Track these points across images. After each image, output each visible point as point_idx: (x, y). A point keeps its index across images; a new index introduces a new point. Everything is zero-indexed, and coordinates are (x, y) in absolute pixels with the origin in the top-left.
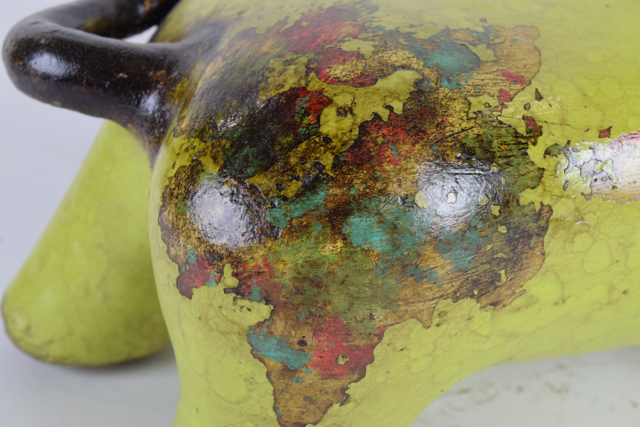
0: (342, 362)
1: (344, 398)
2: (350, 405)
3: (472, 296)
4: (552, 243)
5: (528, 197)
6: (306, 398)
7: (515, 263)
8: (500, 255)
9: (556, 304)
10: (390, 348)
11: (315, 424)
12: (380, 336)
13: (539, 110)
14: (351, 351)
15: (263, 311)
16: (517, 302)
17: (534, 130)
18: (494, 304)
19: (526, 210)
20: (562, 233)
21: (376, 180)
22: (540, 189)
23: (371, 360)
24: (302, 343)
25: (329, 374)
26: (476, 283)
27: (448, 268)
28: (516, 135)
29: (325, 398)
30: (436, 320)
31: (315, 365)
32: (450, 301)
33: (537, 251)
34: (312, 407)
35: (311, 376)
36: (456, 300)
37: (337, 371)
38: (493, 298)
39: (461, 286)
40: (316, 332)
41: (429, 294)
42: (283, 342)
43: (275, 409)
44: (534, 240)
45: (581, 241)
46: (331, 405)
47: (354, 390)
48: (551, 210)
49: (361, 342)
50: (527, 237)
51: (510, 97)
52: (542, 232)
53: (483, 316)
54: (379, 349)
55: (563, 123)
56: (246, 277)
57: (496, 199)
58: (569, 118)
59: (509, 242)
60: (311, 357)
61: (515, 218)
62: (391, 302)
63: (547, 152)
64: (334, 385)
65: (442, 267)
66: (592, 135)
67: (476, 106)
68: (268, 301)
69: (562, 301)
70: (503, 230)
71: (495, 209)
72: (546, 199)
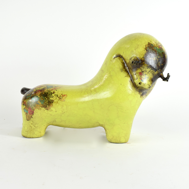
0: (31, 113)
1: (32, 118)
4: (53, 104)
5: (51, 98)
7: (49, 105)
8: (47, 104)
12: (34, 110)
13: (55, 92)
14: (32, 111)
15: (25, 106)
16: (50, 110)
17: (54, 93)
18: (47, 109)
19: (51, 100)
20: (55, 103)
26: (44, 106)
34: (29, 118)
35: (28, 114)
38: (47, 108)
39: (42, 106)
40: (29, 109)
41: (39, 106)
42: (26, 110)
43: (26, 118)
45: (57, 105)
47: (33, 116)
48: (54, 101)
50: (50, 102)
51: (53, 90)
52: (53, 102)
53: (46, 111)
54: (34, 112)
55: (58, 93)
56: (24, 103)
57: (47, 98)
58: (58, 92)
59: (48, 102)
60: (28, 112)
61: (49, 100)
62: (35, 106)
63: (55, 95)
64: (30, 115)
65: (40, 103)
66: (60, 95)
67: (49, 90)
68: (25, 105)
69: (56, 111)
70: (47, 101)
71: (47, 99)
72: (53, 99)
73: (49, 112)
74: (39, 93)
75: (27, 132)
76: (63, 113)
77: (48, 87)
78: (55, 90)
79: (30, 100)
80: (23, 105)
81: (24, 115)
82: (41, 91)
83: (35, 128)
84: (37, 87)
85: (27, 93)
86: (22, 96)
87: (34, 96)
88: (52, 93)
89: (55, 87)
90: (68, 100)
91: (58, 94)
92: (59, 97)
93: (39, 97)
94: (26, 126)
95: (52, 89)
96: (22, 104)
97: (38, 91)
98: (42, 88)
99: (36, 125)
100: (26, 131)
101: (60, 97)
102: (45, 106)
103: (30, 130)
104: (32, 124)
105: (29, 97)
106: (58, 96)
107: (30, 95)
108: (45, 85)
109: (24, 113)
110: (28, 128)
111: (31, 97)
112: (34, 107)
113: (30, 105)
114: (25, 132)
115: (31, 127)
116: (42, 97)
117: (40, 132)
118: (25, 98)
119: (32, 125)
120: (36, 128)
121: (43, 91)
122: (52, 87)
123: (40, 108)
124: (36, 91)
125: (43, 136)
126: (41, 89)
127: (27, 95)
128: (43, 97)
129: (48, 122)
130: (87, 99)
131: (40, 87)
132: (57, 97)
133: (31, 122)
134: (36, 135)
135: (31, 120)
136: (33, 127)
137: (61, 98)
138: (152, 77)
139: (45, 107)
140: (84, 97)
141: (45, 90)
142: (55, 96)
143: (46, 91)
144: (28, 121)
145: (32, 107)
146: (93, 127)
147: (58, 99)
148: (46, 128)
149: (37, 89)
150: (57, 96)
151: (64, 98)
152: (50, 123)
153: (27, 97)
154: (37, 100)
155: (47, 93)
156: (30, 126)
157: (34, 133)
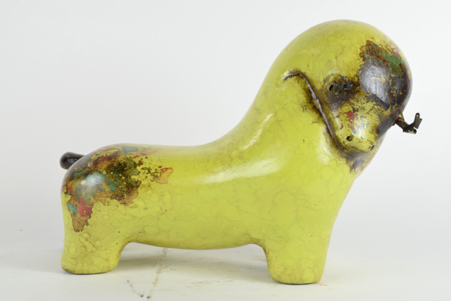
0: (85, 212)
1: (87, 224)
2: (89, 226)
3: (117, 199)
4: (140, 190)
6: (79, 222)
7: (129, 193)
8: (124, 189)
10: (96, 210)
11: (82, 231)
12: (93, 205)
13: (144, 160)
14: (86, 209)
16: (131, 205)
17: (141, 163)
18: (125, 204)
19: (133, 180)
20: (144, 189)
22: (138, 176)
23: (92, 213)
24: (76, 206)
25: (82, 215)
26: (117, 195)
27: (109, 189)
28: (135, 163)
29: (82, 222)
30: (107, 204)
31: (79, 212)
32: (110, 199)
33: (136, 191)
34: (80, 225)
35: (78, 215)
36: (112, 199)
37: (84, 214)
38: (123, 201)
39: (113, 195)
40: (79, 203)
41: (104, 195)
42: (73, 205)
43: (73, 226)
44: (135, 188)
45: (149, 192)
46: (84, 225)
47: (89, 221)
48: (141, 182)
49: (88, 206)
50: (132, 187)
51: (138, 156)
52: (138, 187)
53: (121, 207)
54: (93, 210)
55: (150, 164)
56: (68, 189)
57: (124, 175)
58: (152, 163)
59: (127, 187)
60: (78, 210)
61: (129, 181)
62: (94, 196)
63: (143, 169)
64: (84, 218)
65: (107, 189)
66: (157, 167)
67: (128, 156)
68: (71, 195)
69: (146, 209)
70: (125, 183)
71: (123, 178)
72: (140, 179)
73: (129, 210)
74: (105, 165)
75: (75, 259)
76: (163, 211)
77: (125, 149)
78: (144, 157)
79: (83, 182)
80: (66, 193)
81: (68, 218)
82: (109, 158)
83: (94, 249)
84: (99, 150)
85: (75, 165)
86: (64, 173)
87: (93, 171)
88: (137, 162)
89: (144, 149)
90: (174, 180)
91: (150, 166)
92: (152, 174)
93: (104, 173)
94: (73, 244)
95: (135, 154)
96: (63, 190)
97: (103, 160)
98: (112, 151)
99: (98, 243)
100: (72, 258)
101: (156, 174)
102: (120, 195)
103: (82, 255)
104: (87, 240)
105: (79, 174)
106: (152, 171)
107: (84, 169)
108: (118, 145)
109: (69, 214)
110: (76, 250)
111: (86, 175)
112: (92, 199)
113: (83, 193)
114: (69, 260)
115: (84, 247)
116: (112, 173)
117: (107, 260)
118: (71, 178)
119: (86, 243)
120: (97, 250)
121: (113, 159)
122: (136, 149)
123: (108, 199)
124: (96, 160)
125: (114, 269)
126: (108, 155)
127: (76, 169)
128: (115, 175)
129: (127, 236)
130: (221, 177)
131: (107, 150)
132: (149, 174)
133: (86, 235)
134: (96, 266)
135: (84, 231)
136: (90, 247)
137: (159, 175)
138: (377, 123)
139: (119, 197)
140: (215, 173)
141: (119, 156)
142: (143, 171)
143: (121, 159)
144: (77, 233)
145: (88, 198)
146: (237, 245)
147: (152, 178)
148: (121, 251)
149: (100, 156)
150: (149, 172)
151: (164, 175)
152: (132, 236)
153: (76, 174)
154: (100, 182)
155: (125, 165)
156: (81, 244)
157: (92, 262)
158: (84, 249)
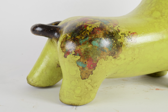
0: (92, 66)
1: (92, 74)
2: (93, 75)
3: (112, 55)
5: (119, 40)
6: (86, 73)
7: (118, 51)
8: (116, 49)
9: (124, 60)
10: (99, 64)
11: (87, 78)
12: (98, 61)
13: (119, 28)
14: (93, 64)
16: (118, 58)
18: (115, 58)
19: (119, 42)
20: (124, 47)
21: (96, 36)
22: (121, 39)
23: (96, 66)
24: (85, 63)
25: (90, 69)
26: (112, 53)
27: (108, 50)
28: (116, 31)
29: (89, 73)
30: (106, 59)
31: (88, 67)
32: (108, 56)
33: (121, 49)
34: (87, 75)
35: (87, 69)
36: (109, 56)
37: (91, 68)
38: (115, 57)
39: (110, 53)
40: (88, 60)
41: (105, 54)
42: (82, 63)
43: (81, 76)
44: (120, 47)
45: (127, 49)
46: (90, 75)
47: (94, 72)
48: (122, 43)
49: (95, 62)
51: (115, 27)
52: (121, 46)
53: (113, 60)
54: (97, 64)
56: (76, 52)
58: (123, 30)
59: (117, 47)
60: (87, 65)
61: (117, 43)
62: (99, 55)
66: (128, 33)
68: (80, 56)
69: (125, 59)
70: (116, 45)
71: (114, 41)
72: (122, 41)
73: (117, 62)
75: (80, 97)
76: (133, 59)
80: (75, 55)
82: (101, 29)
83: (92, 89)
87: (95, 38)
93: (103, 39)
94: (79, 88)
99: (95, 85)
100: (78, 96)
102: (114, 53)
103: (85, 93)
104: (89, 84)
105: (84, 41)
107: (86, 37)
109: (77, 69)
111: (90, 41)
112: (98, 57)
115: (87, 88)
116: (108, 39)
119: (88, 86)
120: (94, 89)
121: (104, 30)
123: (107, 56)
124: (93, 31)
126: (98, 26)
128: (110, 40)
132: (126, 37)
133: (89, 81)
135: (89, 78)
136: (90, 88)
137: (131, 38)
142: (122, 35)
144: (84, 80)
145: (95, 57)
147: (127, 40)
149: (93, 27)
153: (80, 41)
156: (85, 87)
157: (90, 96)
158: (86, 90)
